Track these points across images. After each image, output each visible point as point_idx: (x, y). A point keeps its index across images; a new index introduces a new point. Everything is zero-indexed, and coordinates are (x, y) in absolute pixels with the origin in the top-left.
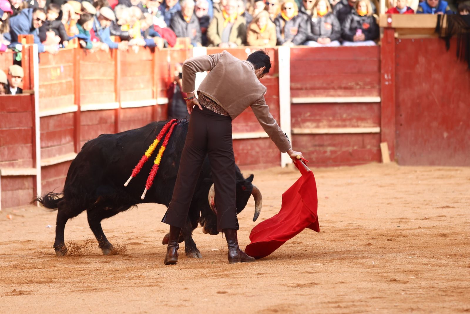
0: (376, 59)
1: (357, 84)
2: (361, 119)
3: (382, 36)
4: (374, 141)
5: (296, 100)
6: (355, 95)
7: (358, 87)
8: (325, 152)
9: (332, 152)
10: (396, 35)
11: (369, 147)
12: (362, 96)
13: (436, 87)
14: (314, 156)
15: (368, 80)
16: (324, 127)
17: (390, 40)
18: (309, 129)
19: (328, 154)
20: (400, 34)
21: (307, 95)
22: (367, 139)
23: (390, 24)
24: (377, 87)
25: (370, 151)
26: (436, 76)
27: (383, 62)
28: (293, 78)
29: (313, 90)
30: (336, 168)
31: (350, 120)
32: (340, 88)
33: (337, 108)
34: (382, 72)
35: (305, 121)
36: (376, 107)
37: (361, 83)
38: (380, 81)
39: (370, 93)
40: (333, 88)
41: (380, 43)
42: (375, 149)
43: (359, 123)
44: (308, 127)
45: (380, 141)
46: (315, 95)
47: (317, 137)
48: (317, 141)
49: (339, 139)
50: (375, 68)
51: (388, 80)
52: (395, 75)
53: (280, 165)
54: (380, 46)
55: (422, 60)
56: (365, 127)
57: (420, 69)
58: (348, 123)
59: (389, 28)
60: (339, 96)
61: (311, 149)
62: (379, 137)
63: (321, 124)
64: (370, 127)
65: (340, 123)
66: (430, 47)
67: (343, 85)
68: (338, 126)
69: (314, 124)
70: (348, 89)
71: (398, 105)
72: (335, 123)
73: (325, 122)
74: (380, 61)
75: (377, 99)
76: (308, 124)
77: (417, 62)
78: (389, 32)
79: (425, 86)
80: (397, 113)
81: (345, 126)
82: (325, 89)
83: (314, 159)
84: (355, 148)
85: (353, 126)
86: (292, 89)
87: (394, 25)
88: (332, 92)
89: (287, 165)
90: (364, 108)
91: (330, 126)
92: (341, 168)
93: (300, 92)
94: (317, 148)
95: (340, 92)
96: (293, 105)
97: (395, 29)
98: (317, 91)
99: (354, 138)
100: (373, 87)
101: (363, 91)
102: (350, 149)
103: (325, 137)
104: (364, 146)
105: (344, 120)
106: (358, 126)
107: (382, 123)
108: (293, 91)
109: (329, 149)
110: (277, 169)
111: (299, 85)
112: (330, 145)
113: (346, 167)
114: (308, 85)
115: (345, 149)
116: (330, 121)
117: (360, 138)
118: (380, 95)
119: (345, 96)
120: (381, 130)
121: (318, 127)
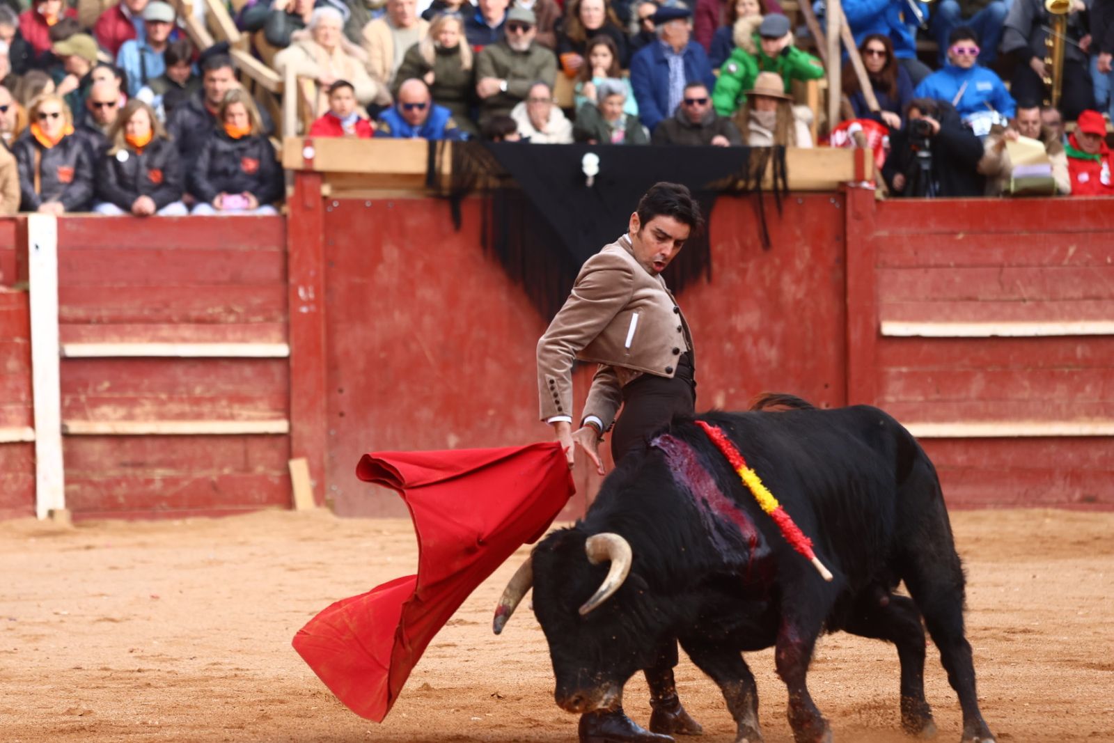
0: (275, 249)
1: (230, 311)
2: (242, 400)
3: (290, 191)
4: (274, 455)
5: (74, 350)
6: (224, 339)
7: (232, 318)
8: (149, 482)
9: (167, 481)
10: (326, 190)
11: (260, 469)
12: (243, 341)
13: (428, 321)
14: (121, 492)
15: (256, 301)
16: (146, 417)
17: (310, 202)
18: (107, 421)
19: (157, 486)
20: (336, 189)
21: (102, 338)
22: (257, 450)
23: (309, 161)
24: (281, 319)
25: (264, 478)
26: (428, 294)
27: (295, 256)
28: (65, 295)
29: (117, 324)
30: (177, 523)
31: (213, 400)
32: (187, 320)
33: (178, 371)
34: (292, 280)
35: (96, 402)
36: (277, 369)
37: (239, 309)
38: (287, 303)
39: (261, 334)
40: (169, 321)
41: (286, 209)
42: (275, 476)
43: (236, 409)
44: (105, 418)
45: (289, 454)
46: (123, 337)
47: (128, 444)
48: (129, 452)
49: (184, 449)
50: (274, 271)
51: (308, 303)
52: (325, 289)
53: (35, 514)
54: (285, 216)
55: (391, 252)
56: (249, 419)
57: (386, 276)
58: (206, 408)
59: (307, 172)
60: (184, 340)
61: (114, 473)
62: (286, 445)
63: (138, 411)
64: (262, 419)
65: (187, 408)
66: (412, 222)
67: (194, 314)
68: (181, 417)
69: (122, 412)
70: (206, 323)
71: (332, 366)
72: (174, 408)
73: (148, 407)
74: (286, 255)
75: (282, 350)
76: (105, 409)
77: (378, 258)
78: (309, 182)
79: (401, 319)
80: (332, 387)
81: (199, 417)
82: (147, 322)
83: (121, 500)
84: (227, 471)
85: (221, 417)
86: (62, 321)
87: (319, 166)
88: (165, 330)
89: (51, 513)
90: (248, 371)
91: (162, 417)
92: (190, 521)
93: (83, 329)
94: (129, 471)
95: (187, 331)
96: (65, 361)
97: (324, 176)
98: (128, 327)
99: (224, 447)
100: (270, 319)
101: (246, 327)
102: (213, 474)
103: (149, 444)
104: (247, 468)
105: (197, 401)
106: (232, 417)
107: (294, 408)
108: (68, 327)
109: (159, 473)
110: (27, 523)
111: (80, 313)
112: (161, 464)
113: (204, 521)
114: (105, 313)
115: (199, 474)
116: (162, 403)
117: (238, 446)
118: (287, 339)
119: (200, 341)
120: (291, 427)
121: (130, 417)
